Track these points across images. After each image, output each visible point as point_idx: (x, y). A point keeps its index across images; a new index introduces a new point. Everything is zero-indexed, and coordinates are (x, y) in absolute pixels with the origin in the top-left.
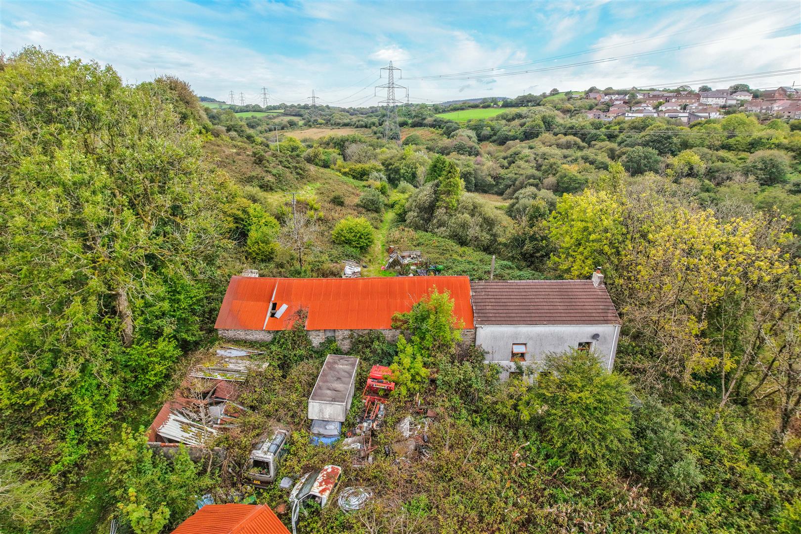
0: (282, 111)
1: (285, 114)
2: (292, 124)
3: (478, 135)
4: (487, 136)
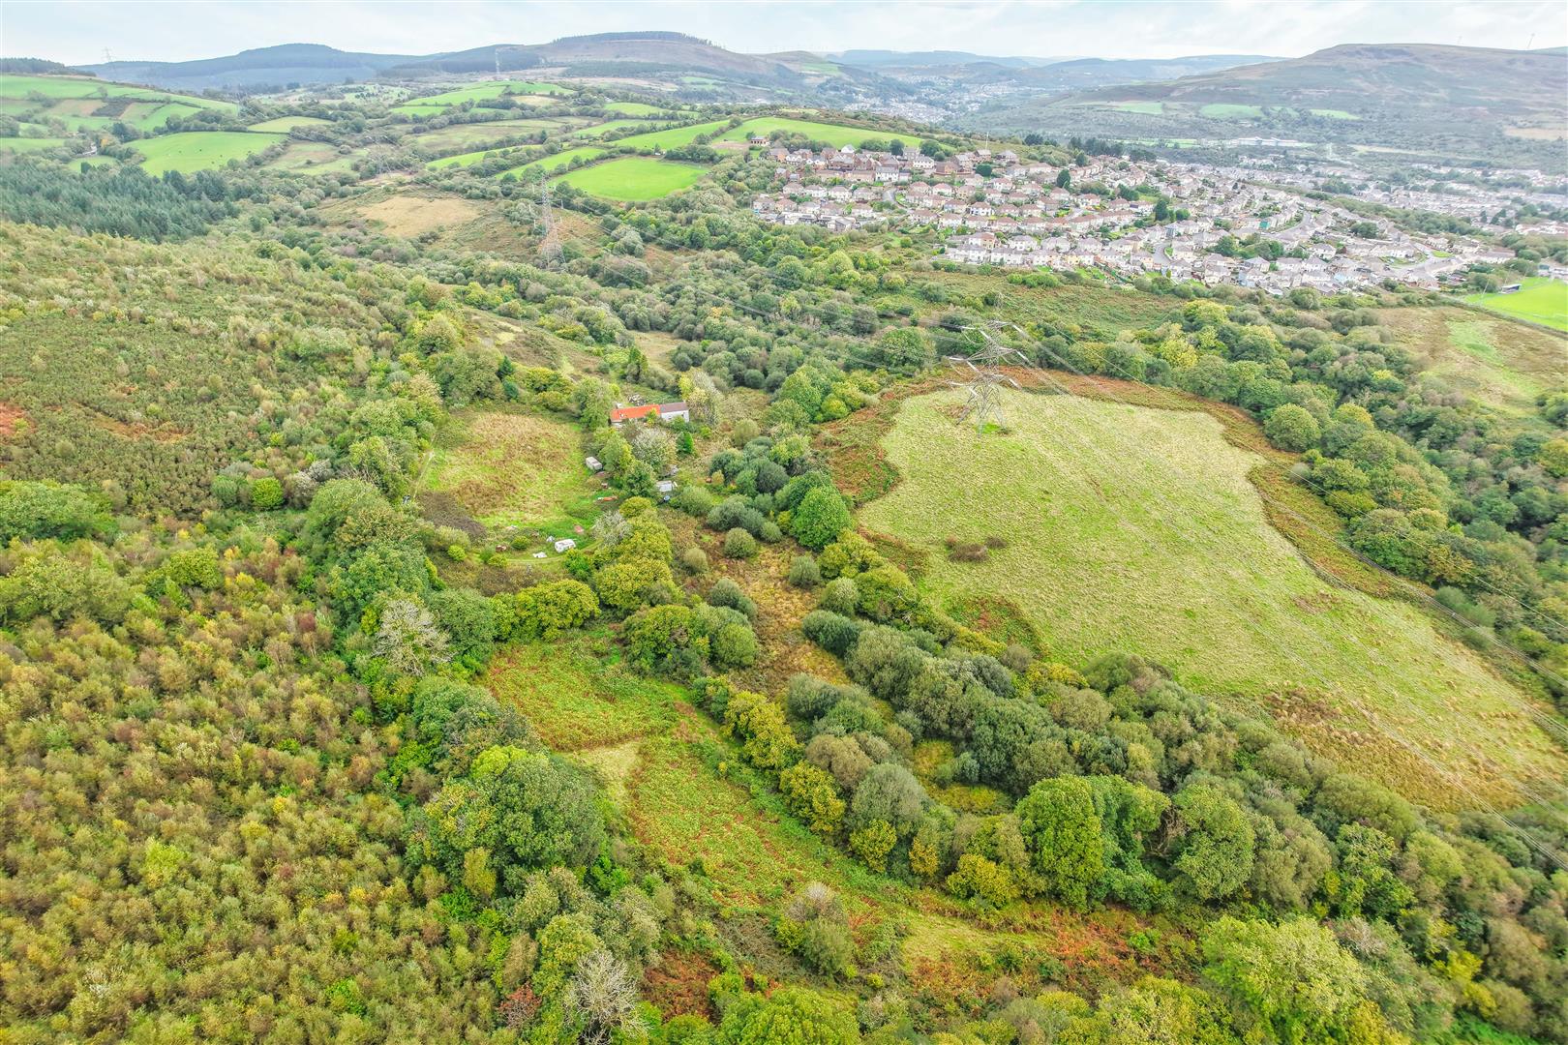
1: (297, 139)
3: (642, 235)
4: (652, 237)
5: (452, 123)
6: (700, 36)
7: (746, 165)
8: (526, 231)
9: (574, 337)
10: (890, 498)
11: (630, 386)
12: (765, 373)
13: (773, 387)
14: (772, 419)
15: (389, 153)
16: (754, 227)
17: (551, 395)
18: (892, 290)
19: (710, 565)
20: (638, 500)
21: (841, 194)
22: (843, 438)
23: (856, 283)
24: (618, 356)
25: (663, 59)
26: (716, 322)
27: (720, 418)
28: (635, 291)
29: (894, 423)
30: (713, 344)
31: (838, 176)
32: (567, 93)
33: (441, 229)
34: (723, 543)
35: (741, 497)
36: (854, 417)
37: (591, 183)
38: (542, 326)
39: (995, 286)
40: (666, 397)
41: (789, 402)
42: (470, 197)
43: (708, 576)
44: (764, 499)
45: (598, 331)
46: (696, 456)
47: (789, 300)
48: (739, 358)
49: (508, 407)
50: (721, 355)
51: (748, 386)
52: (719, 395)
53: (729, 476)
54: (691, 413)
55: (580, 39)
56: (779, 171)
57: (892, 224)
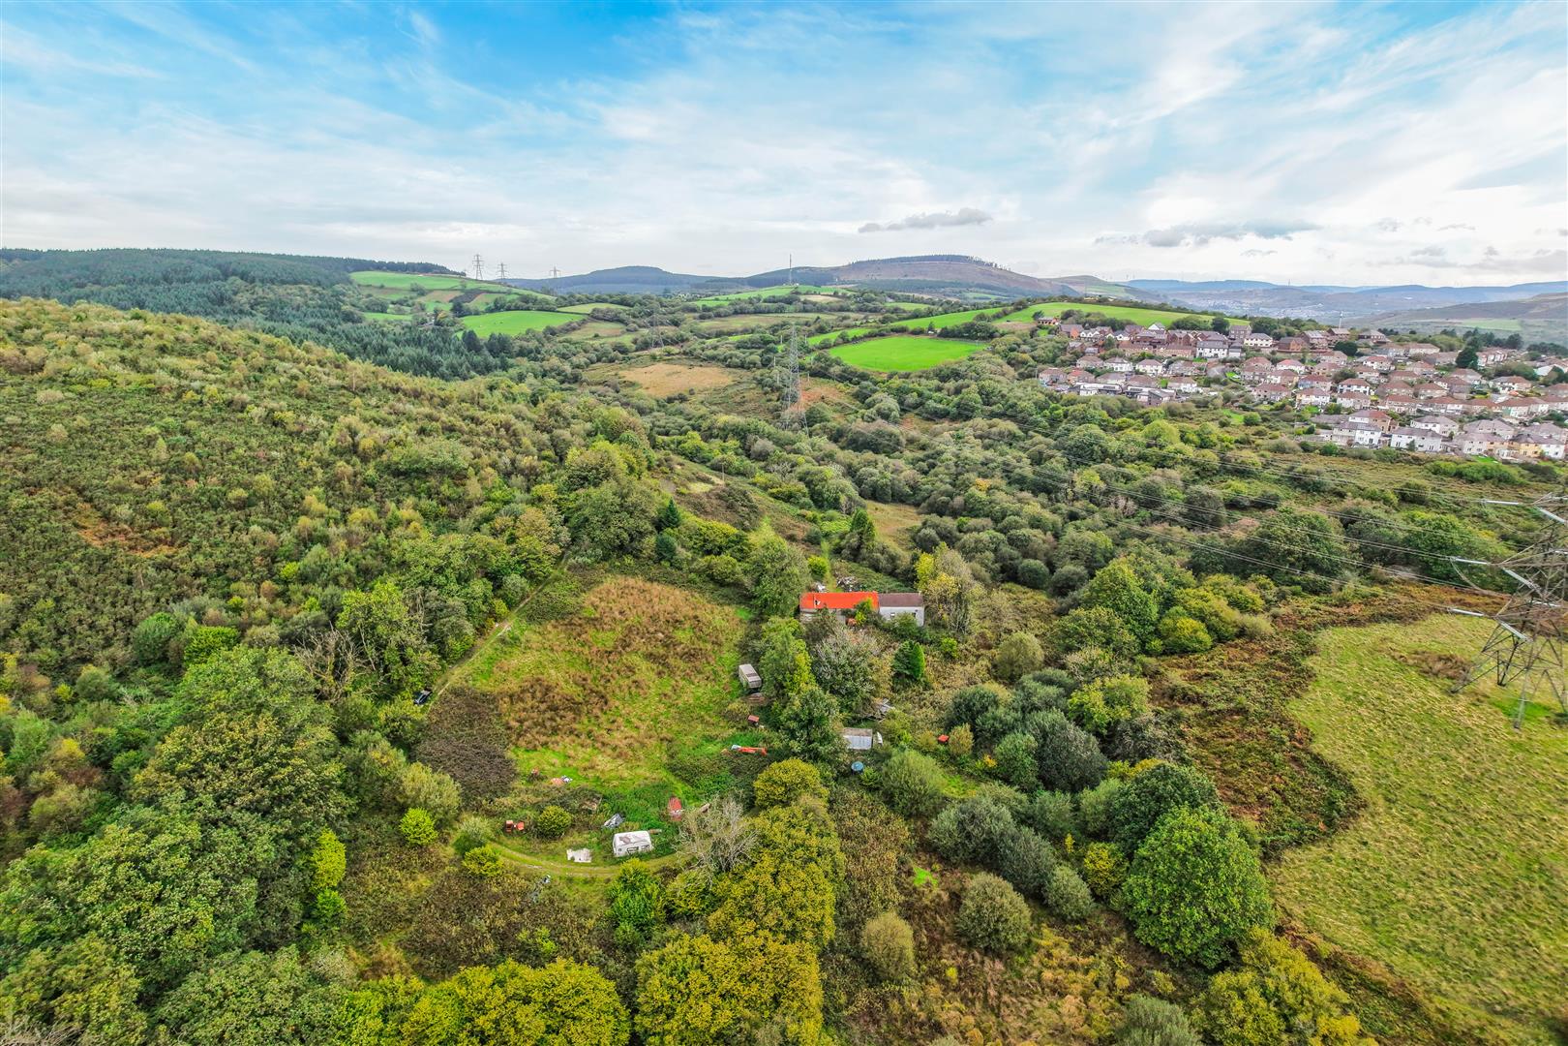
0: (586, 309)
1: (594, 318)
3: (901, 403)
4: (913, 406)
5: (736, 313)
6: (987, 259)
7: (1030, 340)
8: (775, 398)
9: (789, 498)
10: (1345, 846)
11: (845, 563)
12: (1051, 567)
13: (1062, 588)
14: (1071, 641)
15: (670, 331)
16: (1042, 397)
17: (723, 562)
18: (1242, 473)
19: (920, 958)
20: (797, 768)
21: (1148, 368)
22: (1210, 689)
23: (1186, 461)
24: (839, 524)
25: (949, 277)
26: (983, 495)
27: (976, 626)
28: (881, 457)
29: (1310, 675)
30: (972, 522)
31: (1147, 350)
32: (849, 294)
33: (692, 392)
34: (956, 898)
35: (1006, 791)
36: (1223, 653)
37: (852, 357)
38: (754, 484)
39: (1415, 477)
40: (893, 584)
41: (1101, 612)
42: (729, 366)
43: (911, 993)
44: (1055, 803)
45: (820, 494)
46: (927, 687)
47: (1088, 476)
48: (1012, 542)
49: (654, 571)
50: (985, 536)
51: (1023, 584)
52: (978, 589)
53: (985, 739)
54: (929, 612)
55: (874, 262)
56: (1072, 344)
57: (1227, 399)
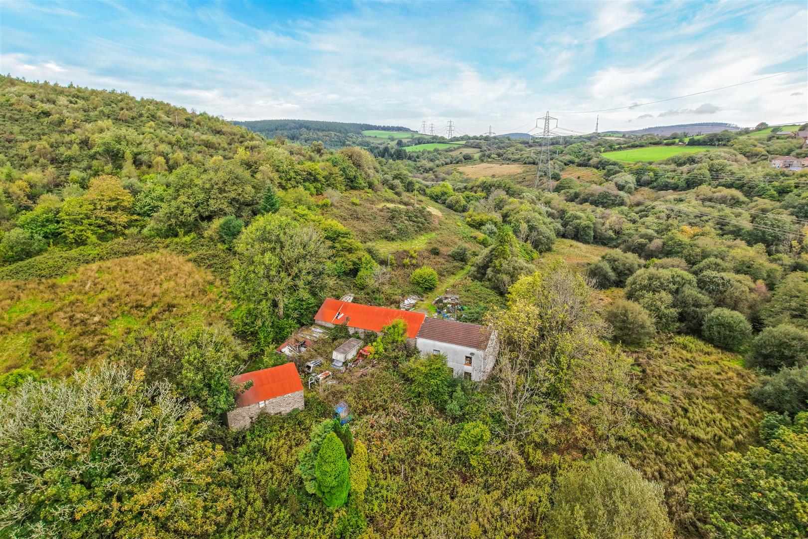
0: (464, 142)
1: (466, 146)
2: (467, 158)
3: (638, 179)
4: (648, 182)
12: (757, 324)
42: (525, 163)
48: (704, 285)
